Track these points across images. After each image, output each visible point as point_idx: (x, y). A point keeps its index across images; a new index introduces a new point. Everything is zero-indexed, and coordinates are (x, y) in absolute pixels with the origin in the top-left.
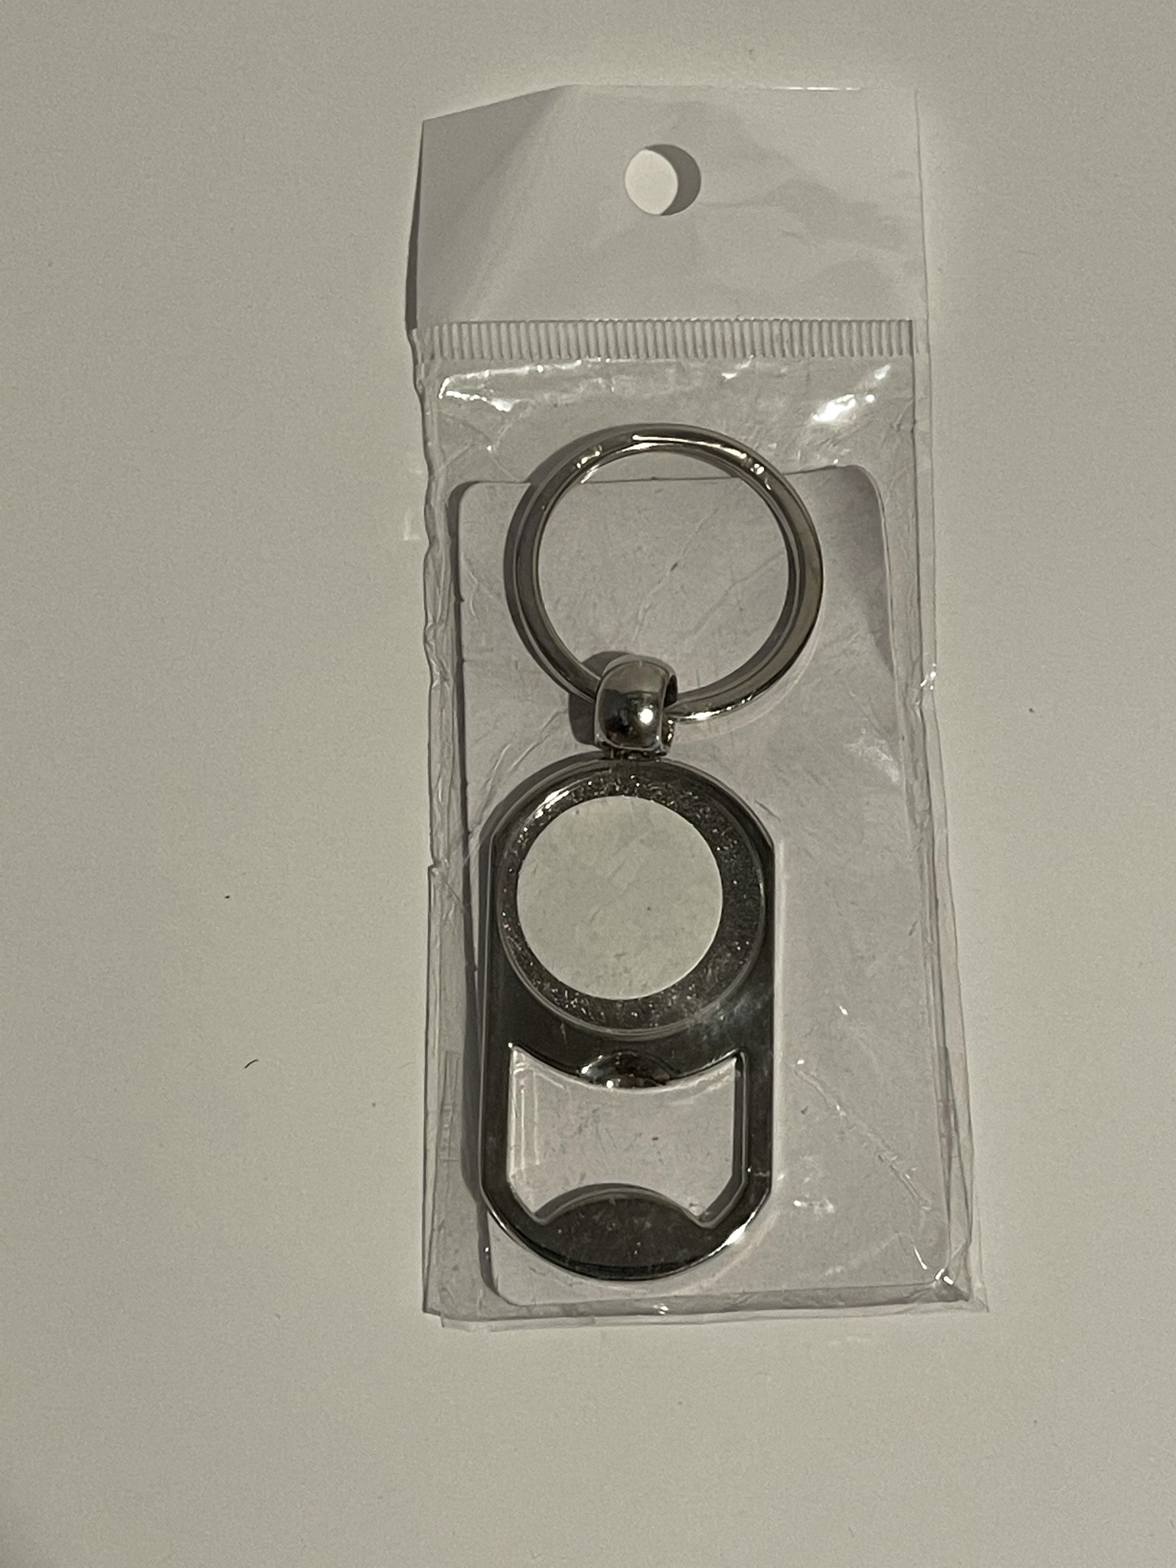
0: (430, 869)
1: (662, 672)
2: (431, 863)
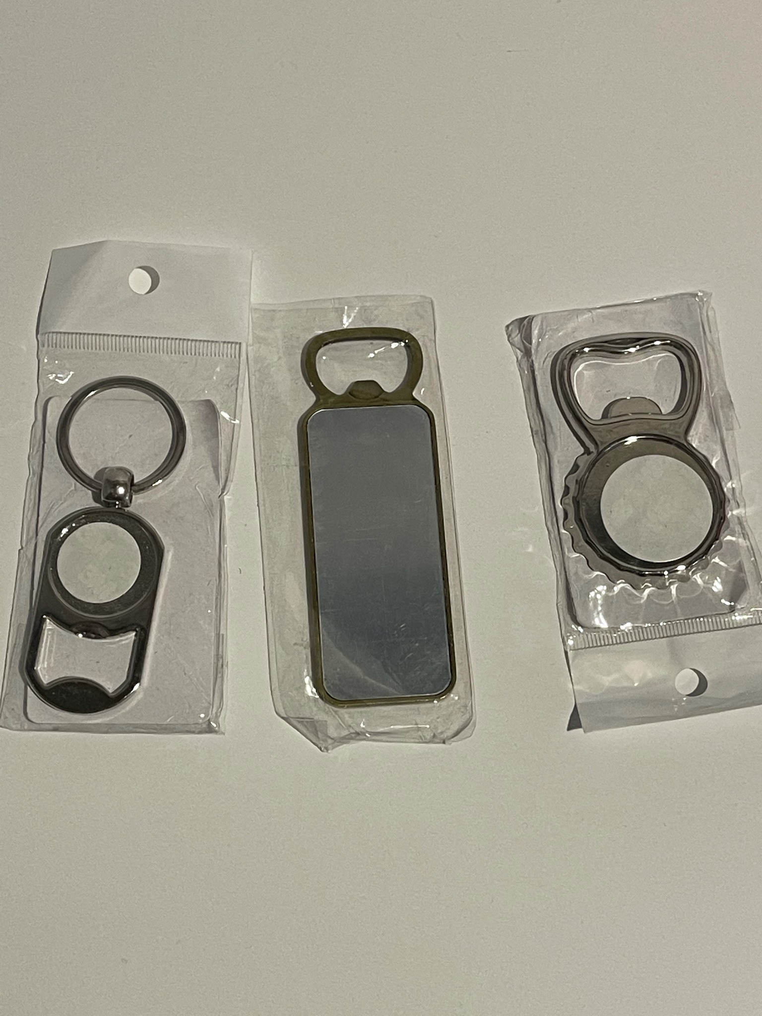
0: (19, 550)
1: (129, 474)
2: (20, 548)
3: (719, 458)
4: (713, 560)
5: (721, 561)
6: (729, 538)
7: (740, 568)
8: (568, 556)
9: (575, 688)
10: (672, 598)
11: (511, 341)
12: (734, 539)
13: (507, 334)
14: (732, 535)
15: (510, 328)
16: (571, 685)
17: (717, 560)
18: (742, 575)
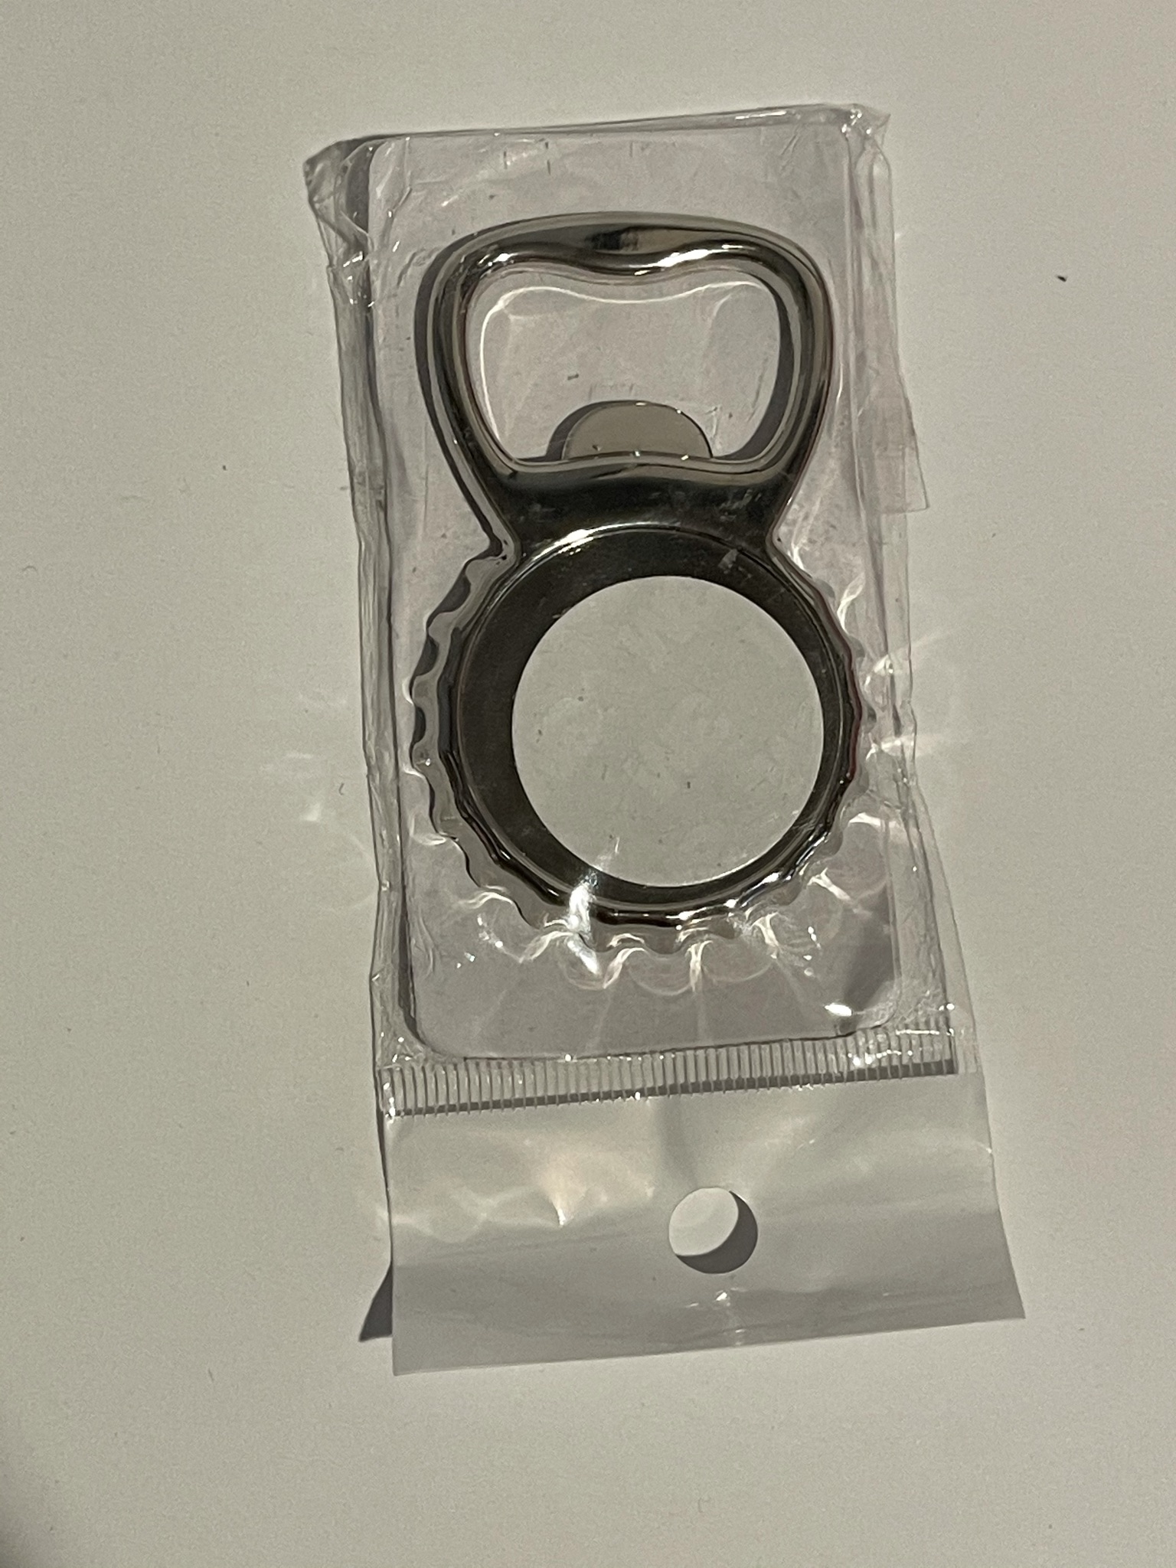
3: (859, 592)
4: (814, 880)
5: (835, 883)
6: (863, 818)
7: (883, 908)
8: (413, 841)
9: (395, 1221)
10: (688, 981)
11: (317, 206)
12: (876, 822)
13: (308, 183)
14: (872, 813)
15: (318, 168)
16: (386, 1214)
17: (823, 880)
18: (887, 929)
